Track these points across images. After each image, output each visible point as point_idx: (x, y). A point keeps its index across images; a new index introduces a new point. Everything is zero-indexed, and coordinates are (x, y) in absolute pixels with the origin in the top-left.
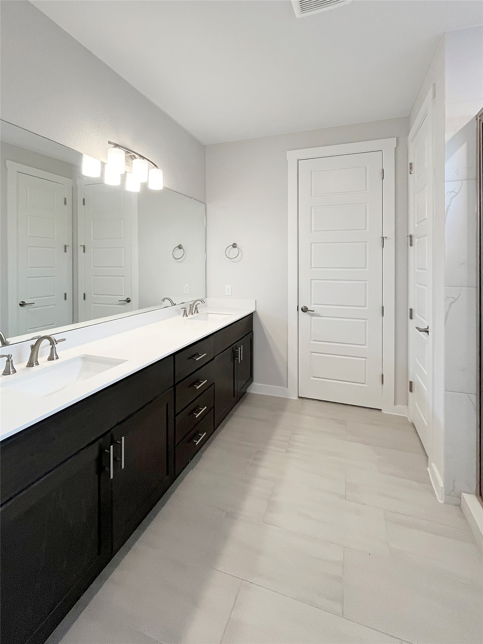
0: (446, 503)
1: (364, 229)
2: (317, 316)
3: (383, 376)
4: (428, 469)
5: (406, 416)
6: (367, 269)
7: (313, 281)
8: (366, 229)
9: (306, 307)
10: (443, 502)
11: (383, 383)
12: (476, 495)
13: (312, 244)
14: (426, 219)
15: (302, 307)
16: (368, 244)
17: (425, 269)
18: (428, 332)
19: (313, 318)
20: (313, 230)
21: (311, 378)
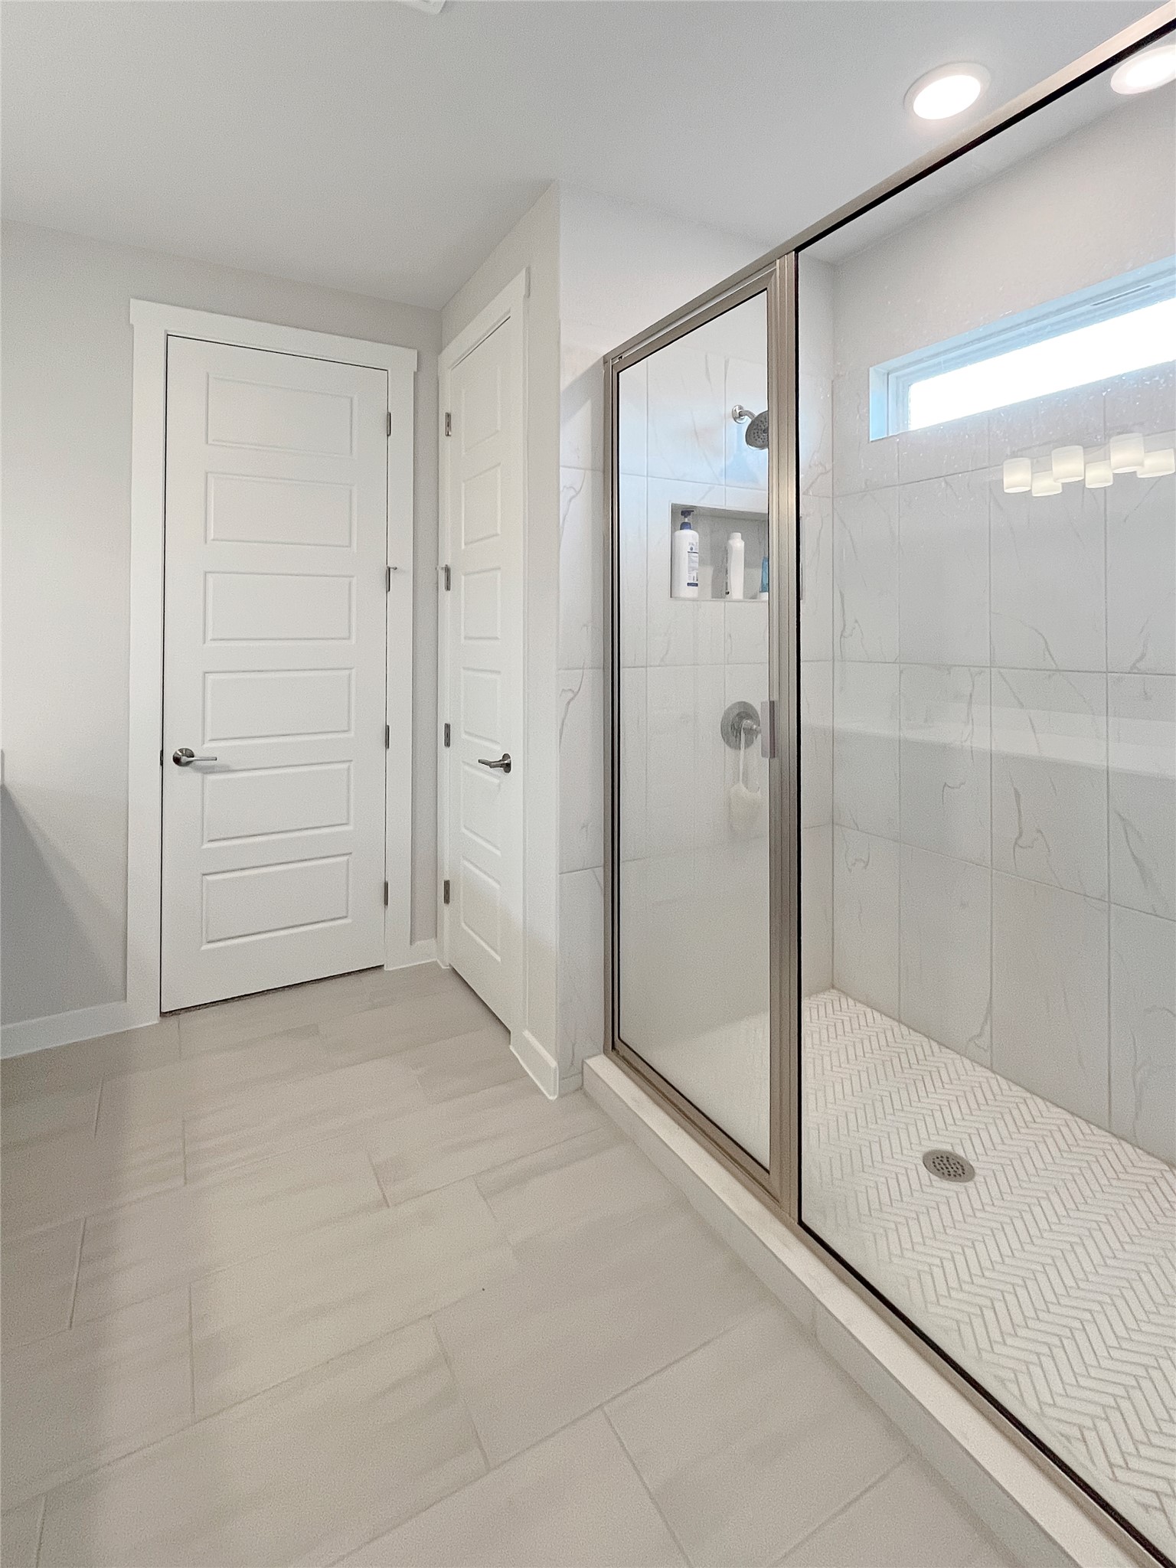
0: (561, 1096)
1: (347, 547)
2: (220, 772)
3: (386, 885)
4: (511, 1047)
5: (434, 960)
6: (353, 641)
7: (210, 677)
8: (350, 546)
9: (186, 749)
10: (556, 1097)
11: (386, 903)
12: (605, 1052)
13: (209, 576)
14: (497, 535)
15: (176, 753)
16: (354, 580)
17: (497, 638)
18: (507, 767)
19: (211, 777)
20: (211, 536)
21: (202, 948)
